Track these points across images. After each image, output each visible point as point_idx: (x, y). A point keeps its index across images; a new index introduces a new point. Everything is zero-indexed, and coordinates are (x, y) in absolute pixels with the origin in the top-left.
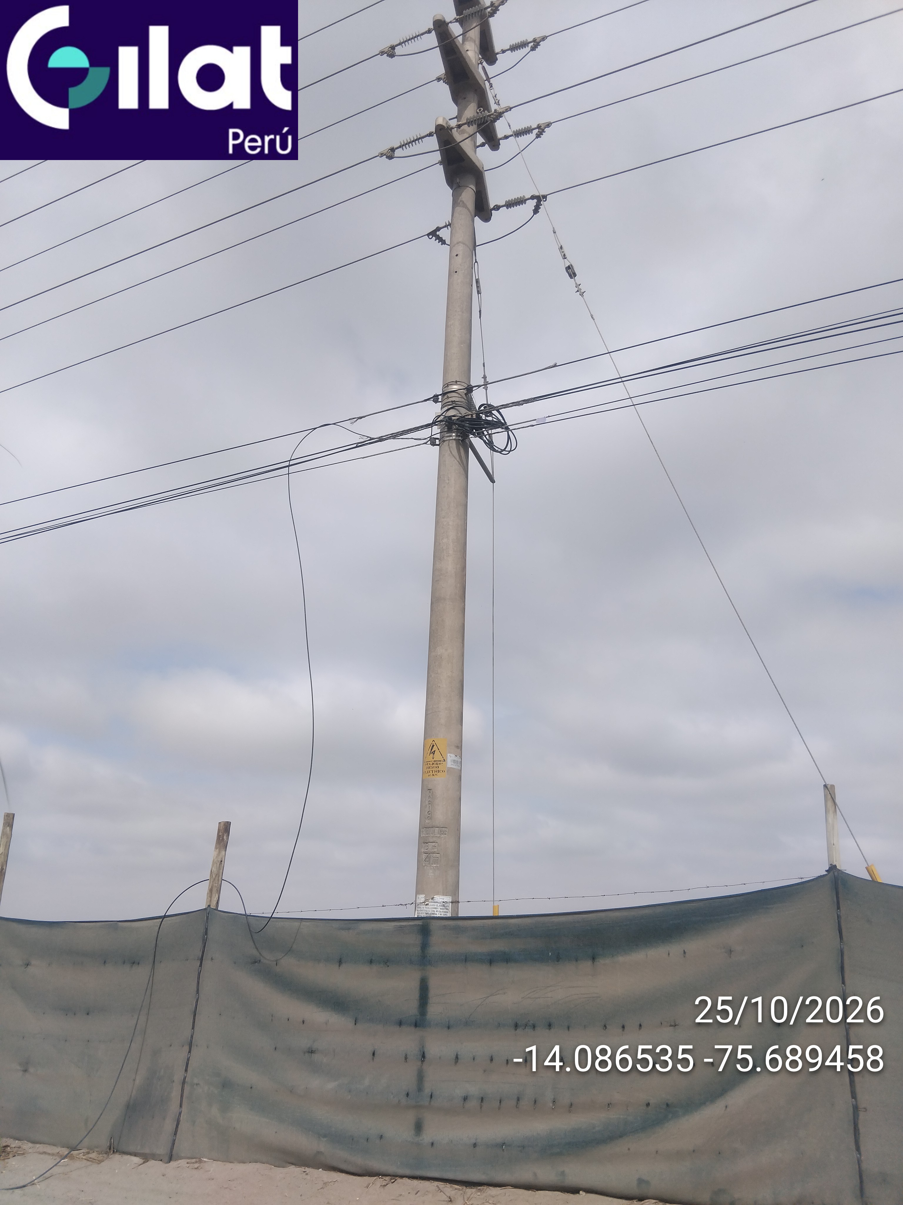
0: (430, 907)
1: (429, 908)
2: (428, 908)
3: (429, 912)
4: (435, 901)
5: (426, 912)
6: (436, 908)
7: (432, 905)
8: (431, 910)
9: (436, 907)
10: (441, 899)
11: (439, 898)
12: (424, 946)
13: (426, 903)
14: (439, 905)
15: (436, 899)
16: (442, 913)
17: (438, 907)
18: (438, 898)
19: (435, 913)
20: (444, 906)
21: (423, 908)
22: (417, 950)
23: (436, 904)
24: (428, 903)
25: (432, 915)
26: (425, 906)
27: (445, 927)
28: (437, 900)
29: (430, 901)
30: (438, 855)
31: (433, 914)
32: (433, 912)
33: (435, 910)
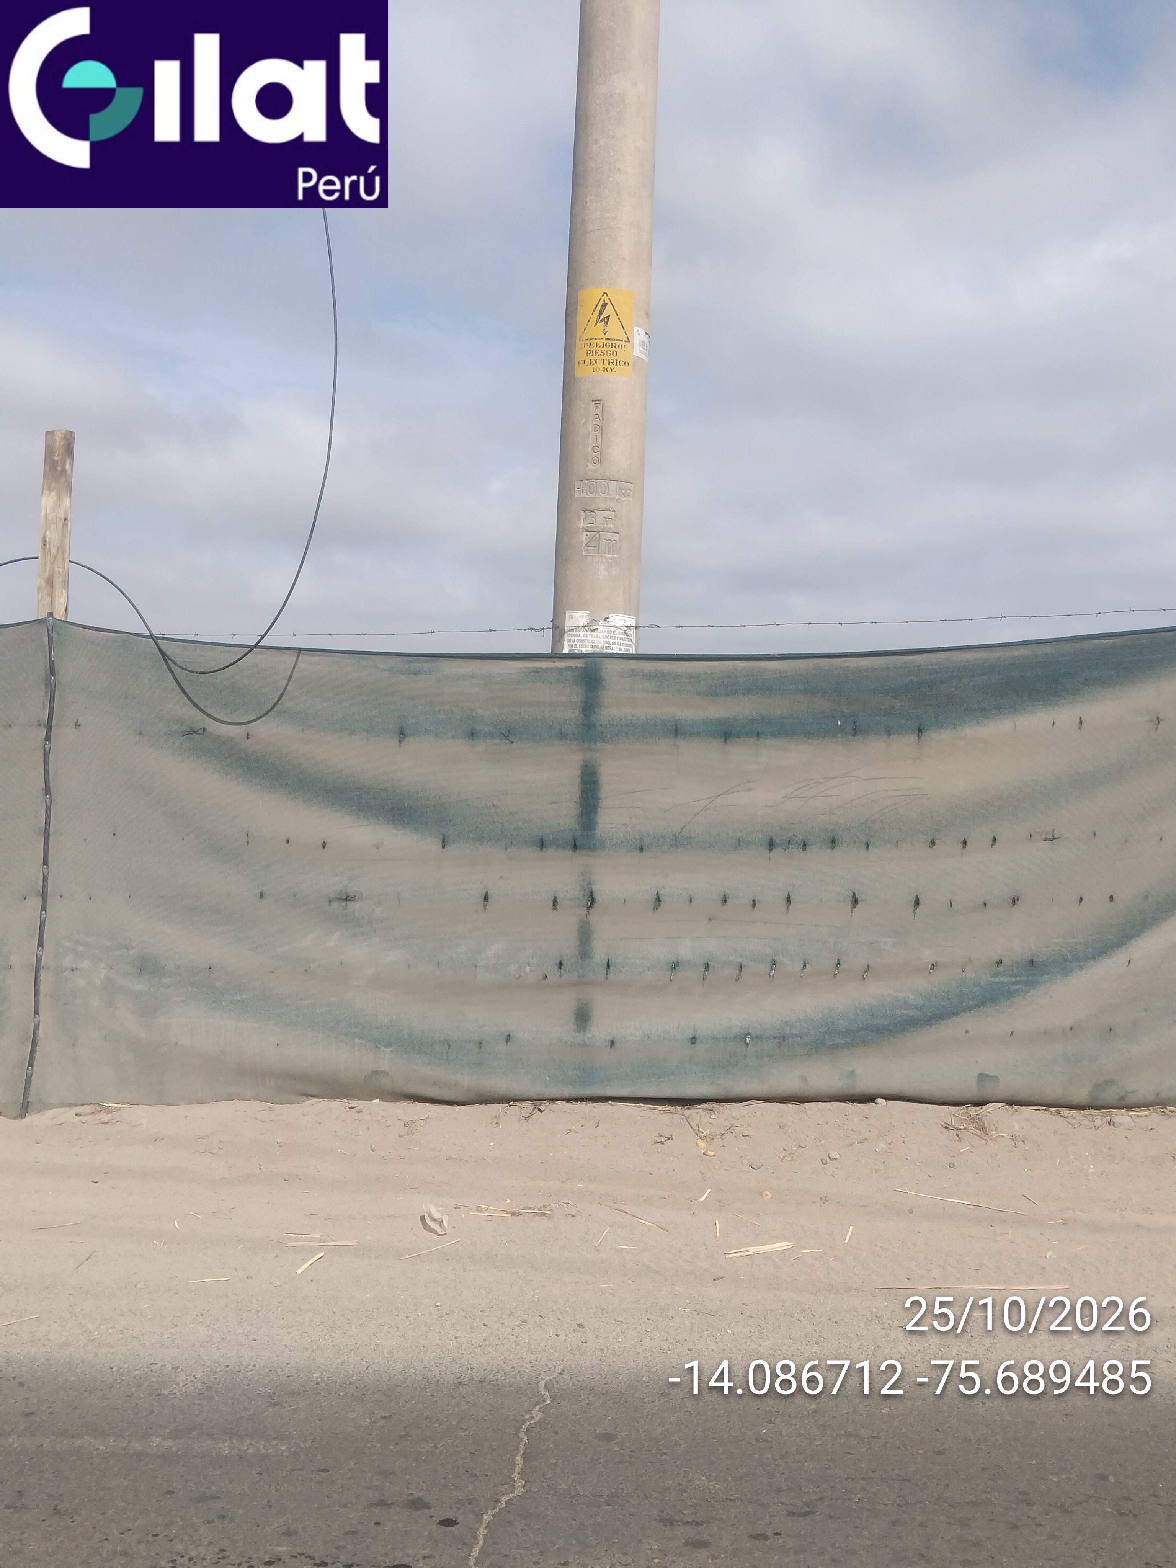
2: (597, 637)
12: (589, 706)
15: (612, 620)
19: (612, 646)
20: (626, 633)
21: (586, 636)
22: (574, 714)
23: (612, 629)
24: (596, 627)
25: (606, 651)
26: (589, 633)
28: (614, 622)
29: (600, 623)
30: (616, 537)
31: (607, 648)
32: (608, 645)
33: (611, 641)
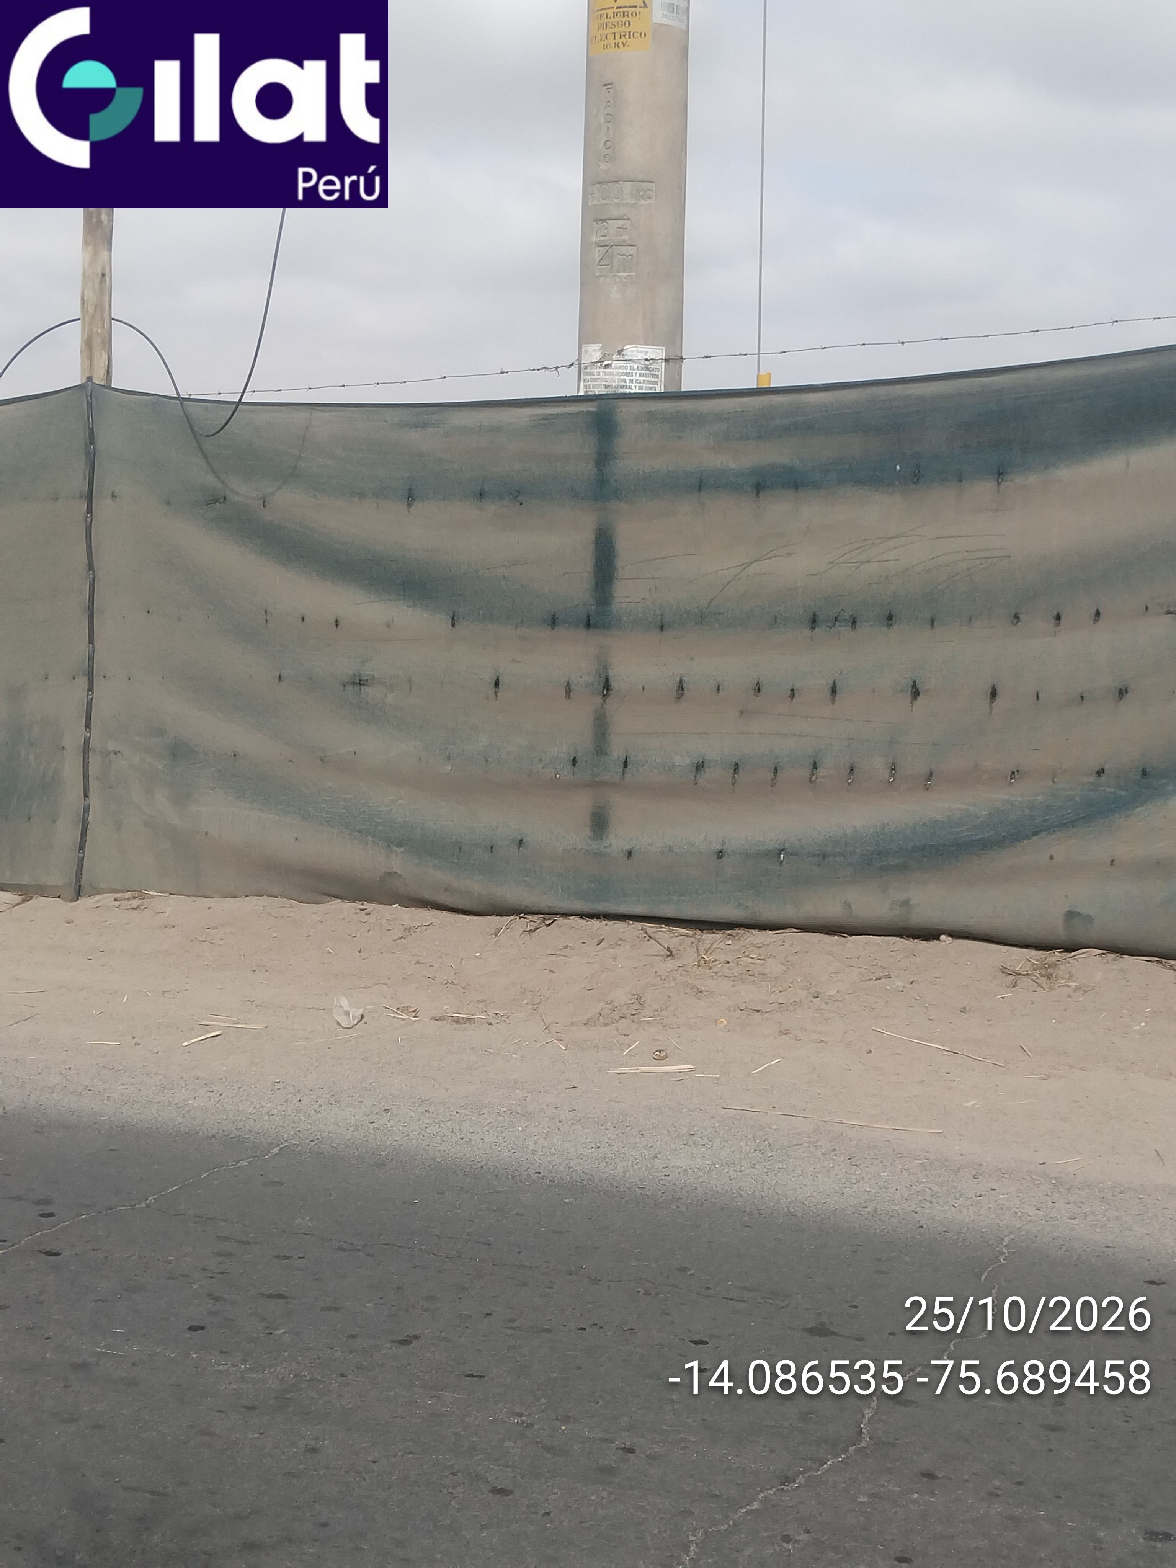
0: (615, 371)
1: (613, 375)
2: (611, 374)
3: (614, 384)
4: (626, 358)
5: (606, 384)
6: (627, 374)
7: (620, 368)
8: (617, 377)
9: (628, 371)
10: (641, 352)
11: (636, 352)
12: (603, 458)
13: (606, 363)
14: (635, 367)
15: (629, 353)
16: (644, 386)
17: (634, 372)
18: (633, 351)
19: (628, 384)
20: (647, 369)
21: (599, 374)
22: (585, 469)
23: (629, 364)
24: (610, 362)
25: (621, 391)
26: (602, 370)
27: (651, 417)
28: (632, 356)
29: (614, 357)
30: (632, 250)
31: (622, 387)
32: (623, 384)
33: (627, 378)
